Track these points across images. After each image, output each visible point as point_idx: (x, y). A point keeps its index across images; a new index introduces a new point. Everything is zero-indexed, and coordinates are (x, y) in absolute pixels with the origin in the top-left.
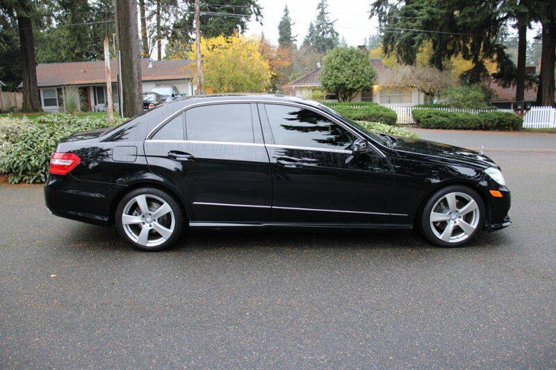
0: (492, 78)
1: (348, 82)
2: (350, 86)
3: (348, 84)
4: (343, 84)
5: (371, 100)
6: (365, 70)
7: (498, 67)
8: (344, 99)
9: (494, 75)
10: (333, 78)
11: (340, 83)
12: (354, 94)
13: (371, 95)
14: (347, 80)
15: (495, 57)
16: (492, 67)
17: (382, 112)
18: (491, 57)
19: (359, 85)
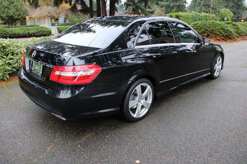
0: (79, 11)
1: (15, 15)
2: (16, 17)
3: (15, 16)
4: (12, 16)
5: (25, 24)
6: (22, 9)
7: (81, 7)
8: (12, 24)
9: (80, 10)
10: (5, 13)
11: (10, 15)
12: (17, 21)
13: (25, 22)
14: (14, 14)
15: (80, 2)
16: (79, 7)
17: (44, 30)
18: (78, 3)
19: (20, 17)
